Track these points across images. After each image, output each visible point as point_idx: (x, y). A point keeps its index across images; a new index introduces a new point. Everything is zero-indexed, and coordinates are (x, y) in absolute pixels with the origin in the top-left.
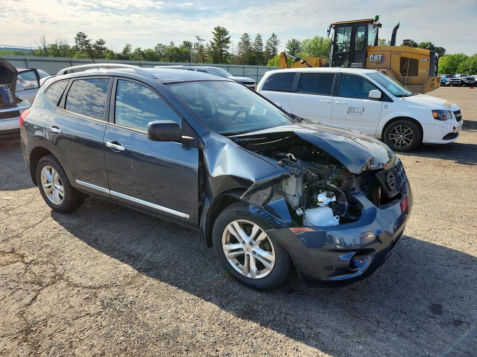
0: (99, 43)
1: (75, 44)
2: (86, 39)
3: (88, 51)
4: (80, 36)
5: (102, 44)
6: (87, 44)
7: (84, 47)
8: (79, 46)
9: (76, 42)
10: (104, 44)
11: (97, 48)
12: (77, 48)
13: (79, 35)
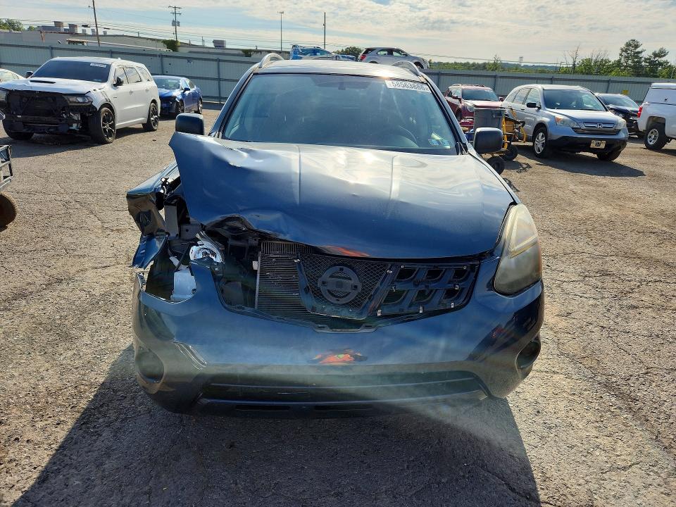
0: (656, 55)
1: (617, 58)
2: (638, 50)
3: (634, 67)
4: (630, 45)
5: (660, 57)
6: (637, 57)
7: (630, 62)
8: (623, 61)
9: (621, 55)
10: (664, 56)
11: (651, 63)
12: (618, 63)
13: (628, 45)
